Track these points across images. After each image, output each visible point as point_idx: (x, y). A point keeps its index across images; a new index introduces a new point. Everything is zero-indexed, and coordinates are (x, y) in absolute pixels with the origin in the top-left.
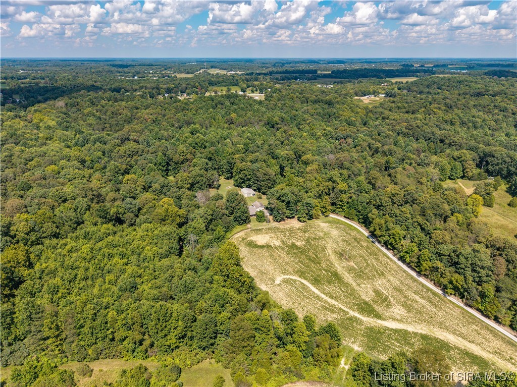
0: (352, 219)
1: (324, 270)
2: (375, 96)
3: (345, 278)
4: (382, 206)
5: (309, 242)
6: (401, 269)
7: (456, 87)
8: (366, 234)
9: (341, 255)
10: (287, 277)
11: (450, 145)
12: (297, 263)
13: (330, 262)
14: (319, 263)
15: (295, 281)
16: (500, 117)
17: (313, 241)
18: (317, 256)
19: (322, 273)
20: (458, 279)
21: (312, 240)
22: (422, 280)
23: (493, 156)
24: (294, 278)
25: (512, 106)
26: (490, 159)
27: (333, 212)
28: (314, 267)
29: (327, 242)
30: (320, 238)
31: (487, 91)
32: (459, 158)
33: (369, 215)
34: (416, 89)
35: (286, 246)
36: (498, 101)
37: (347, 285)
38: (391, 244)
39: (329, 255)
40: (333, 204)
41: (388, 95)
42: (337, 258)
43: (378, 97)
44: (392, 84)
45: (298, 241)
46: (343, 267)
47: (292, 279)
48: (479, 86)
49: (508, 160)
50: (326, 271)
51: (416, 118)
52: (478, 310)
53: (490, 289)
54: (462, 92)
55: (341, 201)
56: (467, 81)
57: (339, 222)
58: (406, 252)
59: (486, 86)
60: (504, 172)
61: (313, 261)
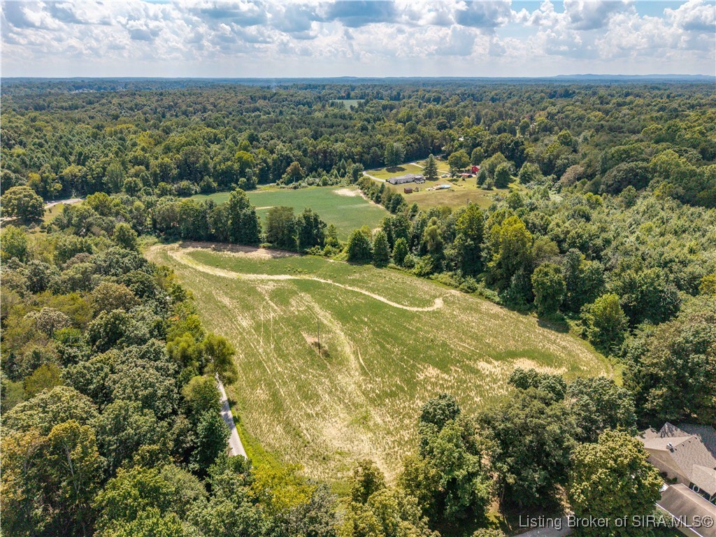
1: (366, 324)
3: (330, 316)
5: (408, 382)
10: (426, 309)
12: (418, 329)
13: (353, 339)
14: (374, 332)
15: (412, 304)
17: (397, 386)
18: (383, 347)
19: (369, 319)
21: (402, 390)
24: (415, 309)
28: (384, 326)
29: (360, 386)
35: (459, 361)
37: (329, 307)
39: (355, 353)
42: (339, 349)
45: (437, 377)
46: (329, 332)
47: (418, 306)
50: (363, 322)
61: (389, 336)
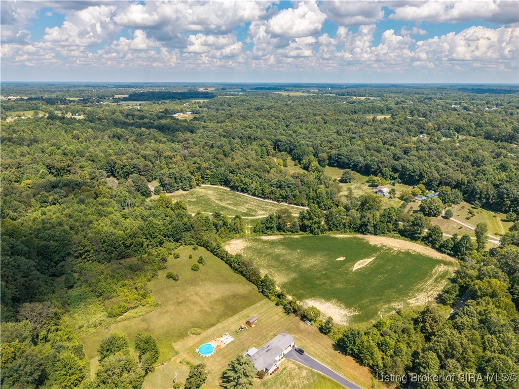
0: (217, 185)
2: (184, 113)
3: (229, 207)
4: (234, 171)
6: (255, 199)
7: (241, 105)
8: (228, 189)
9: (221, 200)
11: (255, 139)
13: (217, 203)
14: (211, 205)
16: (277, 121)
18: (207, 203)
19: (216, 208)
20: (283, 193)
21: (199, 197)
22: (266, 200)
23: (281, 141)
25: (282, 115)
26: (279, 143)
27: (203, 183)
28: (210, 207)
29: (209, 197)
30: (203, 196)
31: (263, 106)
32: (263, 145)
33: (228, 177)
34: (213, 107)
36: (273, 112)
37: (232, 209)
38: (245, 189)
39: (214, 201)
40: (203, 178)
41: (194, 112)
42: (219, 201)
43: (186, 114)
44: (192, 103)
46: (225, 204)
48: (256, 103)
49: (289, 142)
51: (226, 126)
52: (295, 204)
53: (297, 192)
54: (247, 108)
55: (207, 175)
56: (247, 100)
57: (209, 187)
58: (256, 189)
59: (261, 103)
60: (288, 150)
61: (207, 205)
